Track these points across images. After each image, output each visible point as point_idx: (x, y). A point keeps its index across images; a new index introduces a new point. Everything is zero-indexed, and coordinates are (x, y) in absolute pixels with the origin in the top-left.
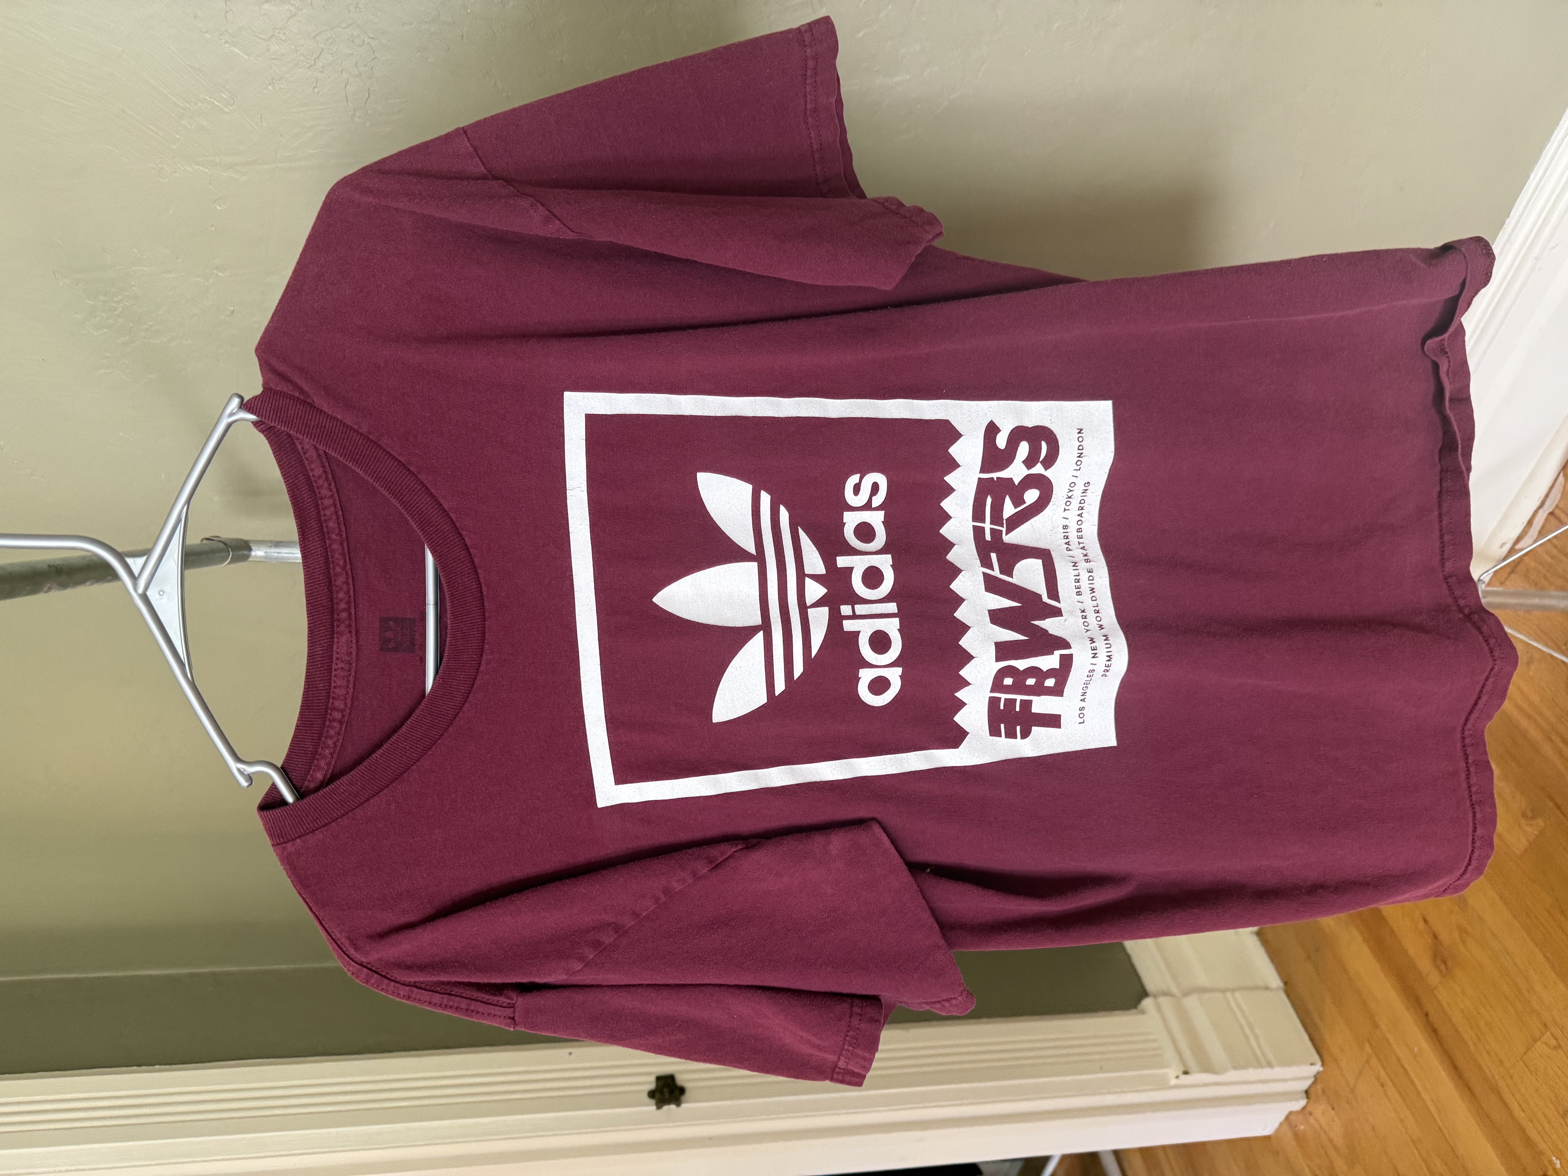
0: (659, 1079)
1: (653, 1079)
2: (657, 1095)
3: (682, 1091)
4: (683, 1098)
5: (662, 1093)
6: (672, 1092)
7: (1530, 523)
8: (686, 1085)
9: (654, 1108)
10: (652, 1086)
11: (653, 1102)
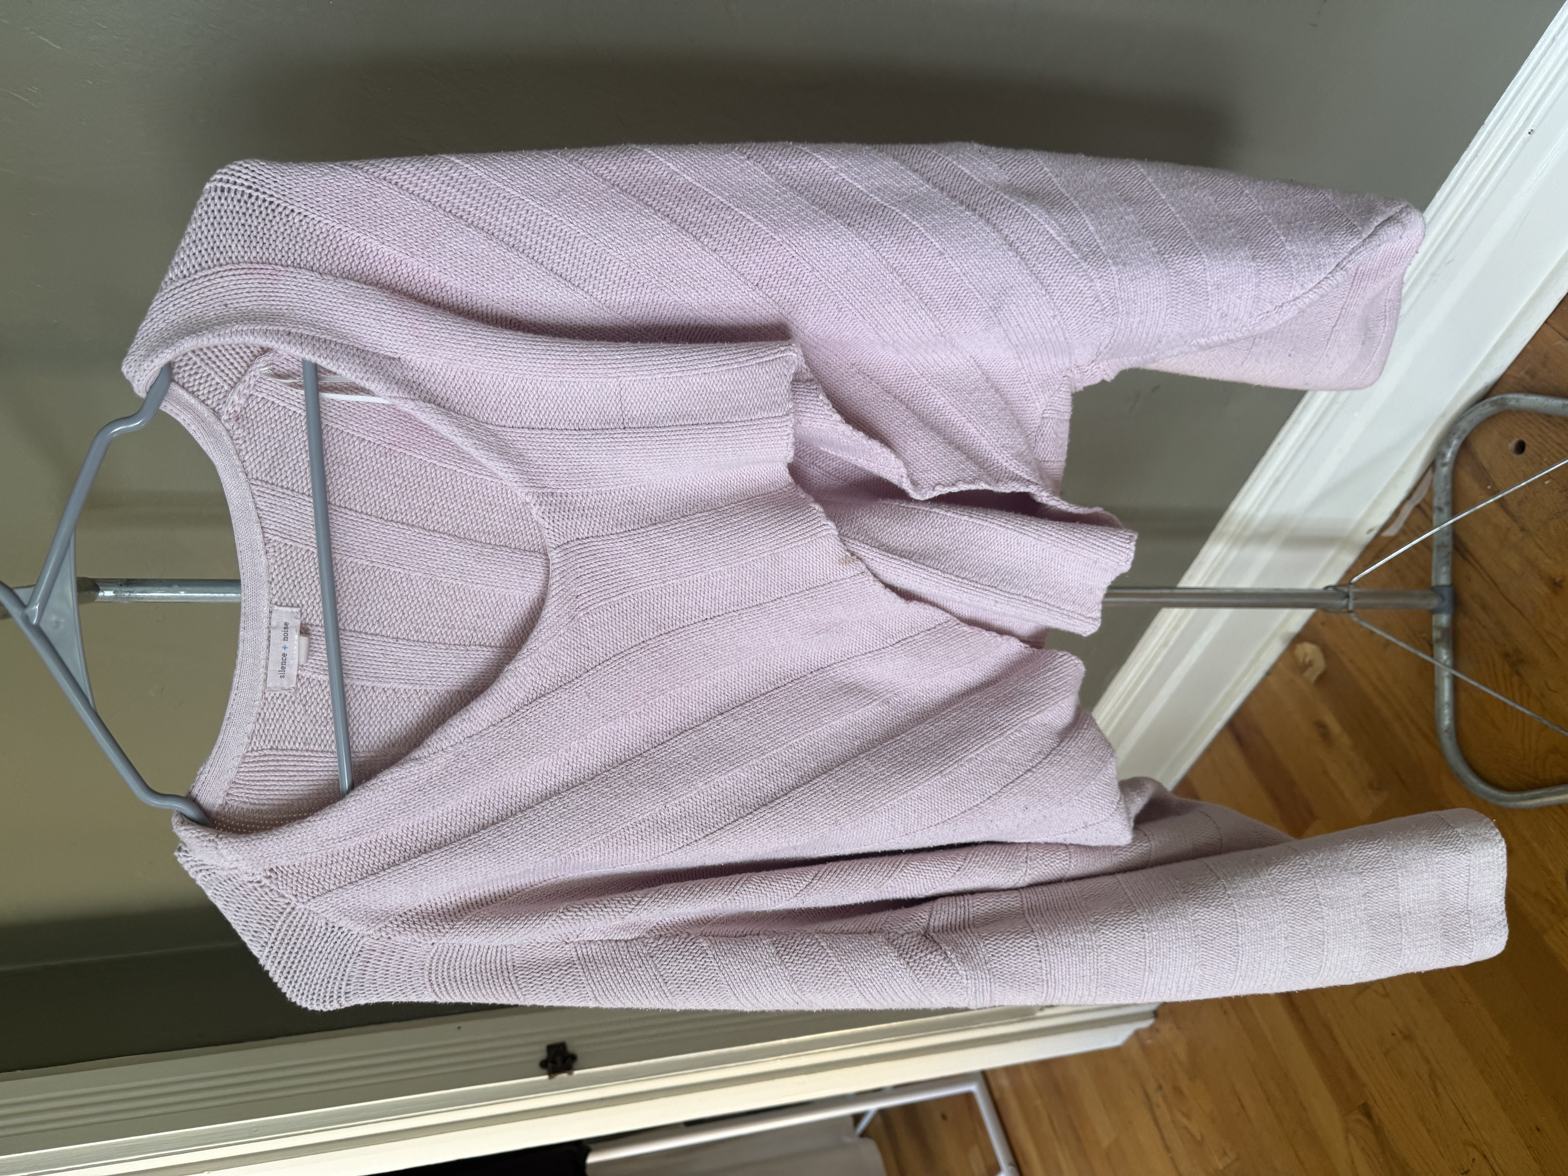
0: (550, 1048)
1: (543, 1048)
2: (550, 1065)
3: (573, 1058)
4: (575, 1066)
5: (554, 1062)
6: (564, 1061)
7: (1397, 512)
8: (578, 1052)
9: (546, 1077)
10: (543, 1055)
11: (545, 1071)
